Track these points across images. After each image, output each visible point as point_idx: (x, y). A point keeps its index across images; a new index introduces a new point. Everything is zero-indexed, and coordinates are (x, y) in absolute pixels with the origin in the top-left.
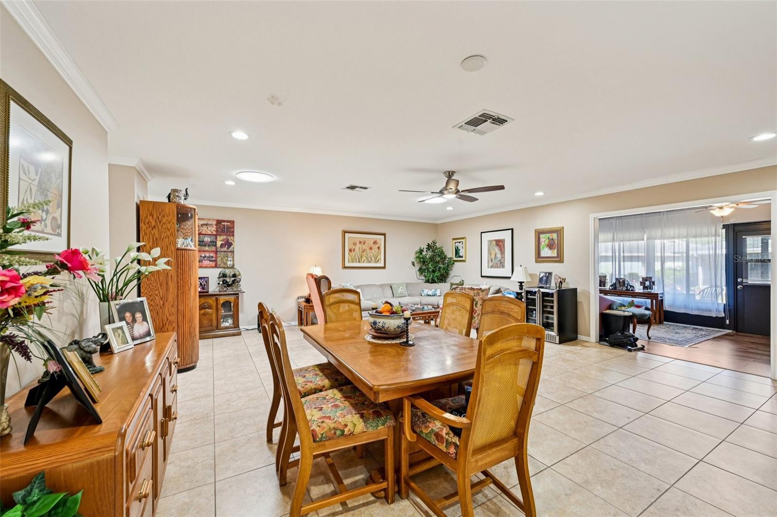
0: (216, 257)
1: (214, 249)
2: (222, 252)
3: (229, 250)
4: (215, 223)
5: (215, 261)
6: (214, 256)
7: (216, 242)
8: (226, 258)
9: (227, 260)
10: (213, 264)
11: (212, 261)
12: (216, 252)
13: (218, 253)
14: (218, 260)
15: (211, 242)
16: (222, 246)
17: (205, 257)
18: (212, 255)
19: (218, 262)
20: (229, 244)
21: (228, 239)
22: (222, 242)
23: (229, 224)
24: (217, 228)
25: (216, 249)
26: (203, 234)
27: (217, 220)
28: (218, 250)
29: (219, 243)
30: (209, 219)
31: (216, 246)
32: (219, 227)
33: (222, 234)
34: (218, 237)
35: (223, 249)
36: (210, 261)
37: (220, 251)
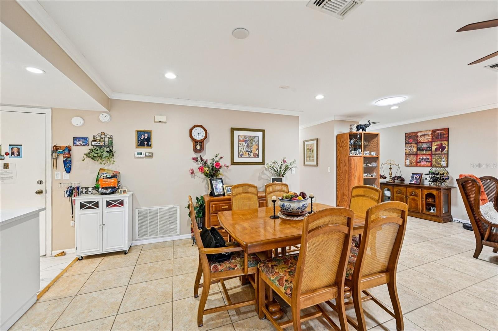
0: (431, 159)
1: (430, 152)
2: (437, 154)
3: (443, 153)
4: (430, 133)
5: (431, 162)
6: (430, 158)
7: (431, 147)
8: (440, 159)
9: (441, 161)
10: (429, 164)
11: (428, 162)
12: (431, 155)
13: (433, 155)
14: (433, 161)
15: (427, 147)
16: (436, 150)
17: (423, 159)
18: (428, 157)
19: (433, 163)
20: (442, 148)
21: (442, 144)
22: (436, 147)
23: (443, 131)
24: (432, 137)
25: (432, 152)
26: (422, 143)
27: (432, 130)
28: (433, 153)
29: (434, 148)
30: (426, 131)
31: (431, 150)
32: (434, 135)
33: (437, 140)
34: (433, 143)
35: (437, 153)
36: (427, 162)
37: (435, 154)
